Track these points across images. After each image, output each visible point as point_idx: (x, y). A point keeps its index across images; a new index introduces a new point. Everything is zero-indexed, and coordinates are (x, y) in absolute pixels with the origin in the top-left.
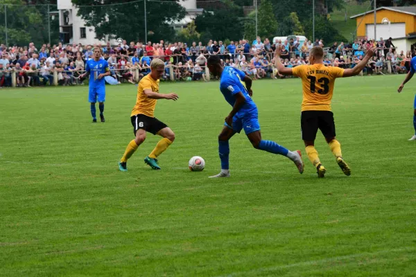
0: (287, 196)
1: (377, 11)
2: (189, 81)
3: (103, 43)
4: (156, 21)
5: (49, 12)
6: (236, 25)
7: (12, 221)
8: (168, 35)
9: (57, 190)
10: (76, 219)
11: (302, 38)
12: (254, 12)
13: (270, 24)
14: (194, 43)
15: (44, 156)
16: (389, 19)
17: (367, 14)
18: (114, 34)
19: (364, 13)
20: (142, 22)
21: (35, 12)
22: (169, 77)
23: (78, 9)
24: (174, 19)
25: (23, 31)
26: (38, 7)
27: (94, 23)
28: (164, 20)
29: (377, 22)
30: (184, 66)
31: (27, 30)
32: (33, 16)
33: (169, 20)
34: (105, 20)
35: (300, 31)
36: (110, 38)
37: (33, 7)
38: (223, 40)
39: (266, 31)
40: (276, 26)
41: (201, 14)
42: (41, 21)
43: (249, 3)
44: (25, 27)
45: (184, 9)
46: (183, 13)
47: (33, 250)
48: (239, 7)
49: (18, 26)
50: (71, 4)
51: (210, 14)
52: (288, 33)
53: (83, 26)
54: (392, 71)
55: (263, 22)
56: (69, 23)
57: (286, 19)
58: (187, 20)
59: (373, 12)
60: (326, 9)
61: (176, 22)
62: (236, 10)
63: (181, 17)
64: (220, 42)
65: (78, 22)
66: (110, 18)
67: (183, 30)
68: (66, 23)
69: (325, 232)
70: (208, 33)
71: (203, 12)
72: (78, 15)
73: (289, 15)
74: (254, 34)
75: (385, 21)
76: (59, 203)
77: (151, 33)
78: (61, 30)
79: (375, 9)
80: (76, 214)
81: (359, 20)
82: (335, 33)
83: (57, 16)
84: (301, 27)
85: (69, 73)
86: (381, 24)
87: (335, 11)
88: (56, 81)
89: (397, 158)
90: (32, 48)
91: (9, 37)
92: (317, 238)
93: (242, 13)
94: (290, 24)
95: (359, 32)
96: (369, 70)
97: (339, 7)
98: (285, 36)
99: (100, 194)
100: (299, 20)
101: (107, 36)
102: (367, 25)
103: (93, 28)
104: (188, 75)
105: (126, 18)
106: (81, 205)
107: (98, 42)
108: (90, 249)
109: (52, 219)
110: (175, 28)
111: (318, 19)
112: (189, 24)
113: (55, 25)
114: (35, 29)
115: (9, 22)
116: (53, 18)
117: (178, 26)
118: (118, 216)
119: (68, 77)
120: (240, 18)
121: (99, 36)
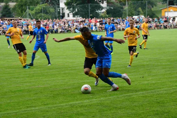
0: (135, 70)
1: (169, 7)
2: (104, 31)
3: (75, 19)
4: (93, 11)
5: (57, 8)
6: (120, 12)
7: (42, 79)
8: (97, 16)
9: (57, 69)
10: (63, 78)
11: (143, 16)
12: (126, 8)
13: (132, 12)
14: (106, 19)
15: (53, 57)
16: (173, 10)
17: (165, 8)
18: (79, 15)
19: (164, 8)
20: (88, 12)
21: (52, 8)
22: (97, 30)
23: (67, 7)
24: (99, 10)
25: (48, 15)
26: (53, 7)
27: (72, 12)
28: (96, 11)
29: (169, 11)
30: (102, 26)
31: (50, 15)
32: (52, 10)
33: (97, 11)
34: (76, 11)
35: (142, 14)
36: (77, 17)
37: (52, 7)
38: (116, 17)
39: (130, 14)
40: (134, 12)
41: (108, 8)
42: (54, 11)
43: (125, 5)
44: (49, 13)
45: (103, 7)
46: (102, 8)
47: (48, 88)
48: (121, 6)
49: (47, 13)
50: (64, 5)
51: (111, 9)
52: (138, 15)
53: (68, 13)
54: (174, 28)
55: (130, 11)
56: (64, 12)
57: (137, 10)
58: (104, 10)
59: (167, 8)
60: (151, 7)
61: (100, 11)
62: (121, 7)
63: (102, 10)
64: (115, 18)
65: (67, 12)
66: (78, 10)
67: (102, 14)
68: (63, 12)
69: (146, 82)
70: (111, 15)
71: (109, 8)
72: (67, 9)
73: (138, 9)
74: (126, 15)
75: (171, 10)
76: (57, 73)
77: (91, 15)
78: (61, 14)
79: (168, 6)
80: (63, 77)
81: (162, 10)
82: (154, 14)
83: (60, 9)
84: (142, 13)
85: (63, 29)
86: (170, 11)
87: (154, 7)
88: (59, 32)
89: (173, 57)
90: (51, 20)
91: (44, 17)
92: (143, 84)
93: (122, 8)
94: (139, 12)
95: (163, 14)
96: (165, 27)
97: (156, 6)
98: (137, 15)
99: (71, 70)
100: (142, 10)
101: (76, 16)
102: (165, 12)
103: (72, 13)
104: (103, 29)
105: (83, 10)
106: (65, 74)
107: (73, 18)
108: (67, 88)
109: (55, 78)
110: (99, 13)
111: (148, 10)
112: (104, 12)
113: (59, 13)
114: (52, 14)
115: (44, 12)
116: (58, 10)
117: (100, 13)
118: (77, 77)
119: (63, 30)
120: (121, 10)
121: (74, 16)
